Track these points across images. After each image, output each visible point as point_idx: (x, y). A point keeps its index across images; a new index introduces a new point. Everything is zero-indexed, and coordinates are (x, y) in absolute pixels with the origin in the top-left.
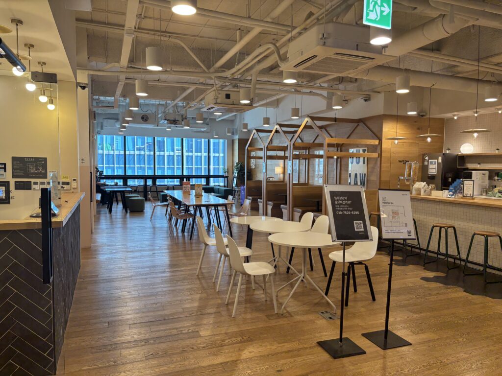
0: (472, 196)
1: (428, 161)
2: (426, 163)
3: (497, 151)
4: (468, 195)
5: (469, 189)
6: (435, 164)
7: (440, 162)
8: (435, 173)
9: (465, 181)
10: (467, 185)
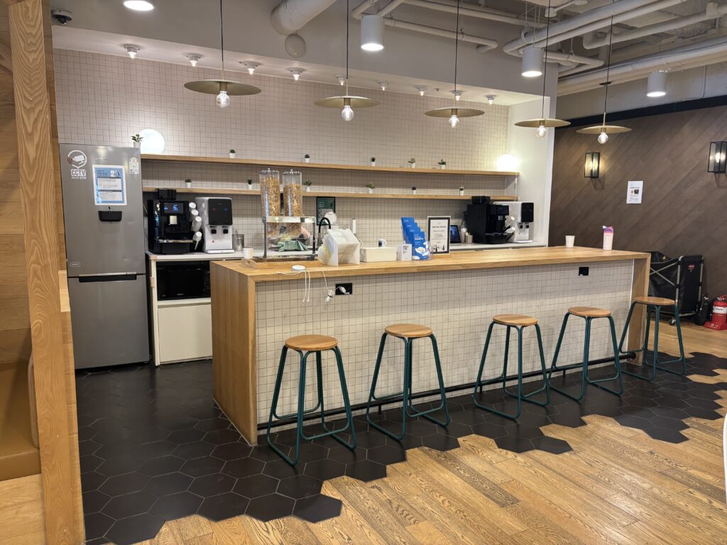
0: (446, 250)
1: (87, 168)
4: (439, 250)
5: (441, 236)
6: (118, 176)
7: (136, 173)
8: (123, 202)
9: (431, 221)
10: (436, 229)
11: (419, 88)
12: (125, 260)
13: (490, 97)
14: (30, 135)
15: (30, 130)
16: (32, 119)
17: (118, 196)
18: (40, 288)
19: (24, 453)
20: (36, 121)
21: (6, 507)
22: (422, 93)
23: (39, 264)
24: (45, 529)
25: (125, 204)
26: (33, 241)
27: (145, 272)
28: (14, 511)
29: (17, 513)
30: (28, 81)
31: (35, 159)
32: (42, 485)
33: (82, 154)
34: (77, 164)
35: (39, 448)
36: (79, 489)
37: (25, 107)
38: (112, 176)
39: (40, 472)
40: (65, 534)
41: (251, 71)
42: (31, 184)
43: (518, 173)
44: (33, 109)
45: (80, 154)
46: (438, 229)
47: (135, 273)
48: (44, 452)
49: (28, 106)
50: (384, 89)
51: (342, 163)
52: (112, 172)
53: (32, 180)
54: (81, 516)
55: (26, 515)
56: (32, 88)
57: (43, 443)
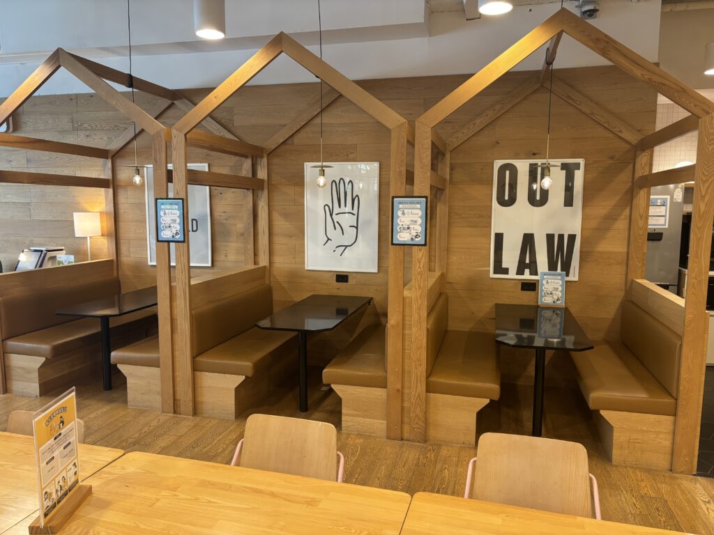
6: (664, 205)
7: (679, 201)
8: (665, 225)
12: (662, 272)
14: (703, 197)
15: (703, 193)
16: (706, 186)
17: (662, 221)
18: (694, 294)
19: (666, 400)
20: (707, 189)
21: (651, 431)
23: (696, 279)
24: (672, 455)
25: (667, 227)
26: (695, 264)
27: (676, 283)
28: (655, 436)
29: (656, 438)
30: (706, 163)
31: (704, 212)
32: (675, 423)
35: (676, 400)
36: (698, 434)
37: (702, 180)
38: (658, 204)
39: (675, 415)
40: (686, 461)
42: (699, 228)
44: (707, 180)
47: (668, 284)
48: (681, 402)
49: (704, 179)
52: (659, 201)
53: (700, 225)
54: (696, 453)
55: (661, 441)
56: (708, 167)
57: (682, 396)
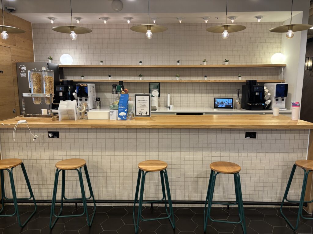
1: (26, 72)
2: (23, 75)
3: (101, 64)
4: (143, 115)
5: (144, 106)
9: (137, 96)
10: (140, 101)
11: (205, 18)
13: (258, 17)
22: (206, 22)
33: (24, 66)
34: (23, 70)
41: (105, 22)
43: (286, 65)
45: (23, 66)
46: (141, 101)
50: (180, 22)
51: (164, 64)
